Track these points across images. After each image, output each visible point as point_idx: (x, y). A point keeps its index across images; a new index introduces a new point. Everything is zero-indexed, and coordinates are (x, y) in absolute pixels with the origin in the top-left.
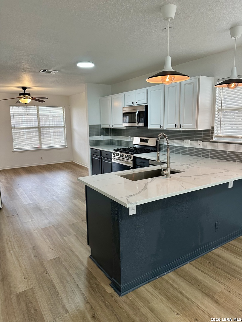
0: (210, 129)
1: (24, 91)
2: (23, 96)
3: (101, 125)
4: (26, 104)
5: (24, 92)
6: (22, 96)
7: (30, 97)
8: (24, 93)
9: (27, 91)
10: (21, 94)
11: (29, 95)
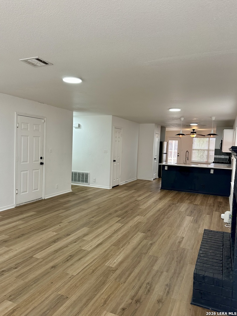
10: (191, 133)
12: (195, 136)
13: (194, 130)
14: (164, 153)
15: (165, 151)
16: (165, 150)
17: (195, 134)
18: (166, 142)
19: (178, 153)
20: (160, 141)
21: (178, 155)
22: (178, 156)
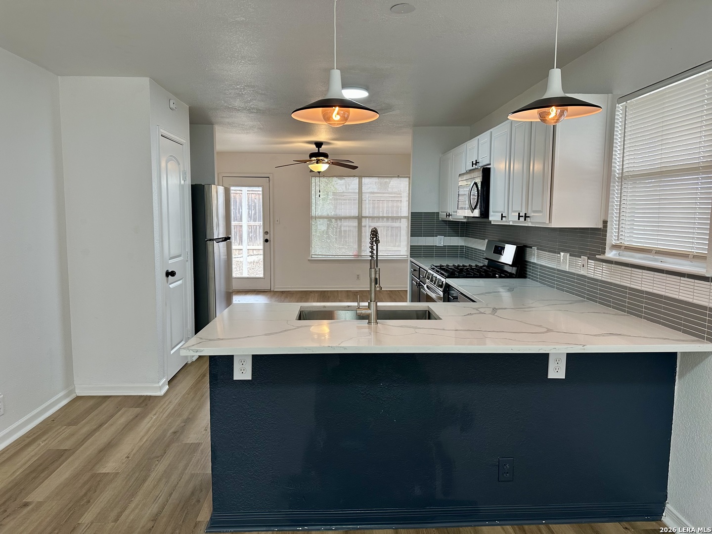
0: (600, 226)
1: (319, 150)
2: (315, 158)
3: (438, 213)
4: (319, 172)
5: (317, 152)
6: (313, 158)
9: (323, 149)
10: (312, 155)
11: (325, 155)
12: (323, 167)
13: (319, 144)
14: (219, 240)
15: (218, 231)
16: (218, 225)
17: (326, 160)
18: (221, 189)
19: (266, 233)
20: (189, 183)
21: (267, 237)
22: (266, 241)
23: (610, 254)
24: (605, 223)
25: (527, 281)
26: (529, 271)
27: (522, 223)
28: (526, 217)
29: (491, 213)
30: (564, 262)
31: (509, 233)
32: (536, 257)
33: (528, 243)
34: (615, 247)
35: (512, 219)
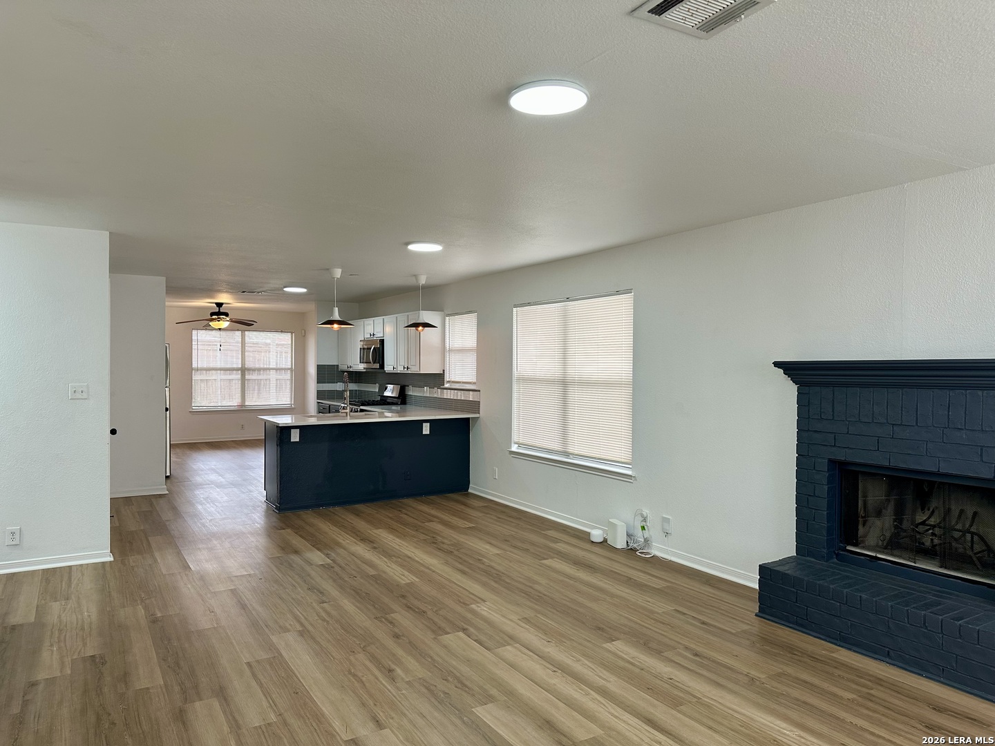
0: (442, 372)
1: (219, 309)
2: (216, 317)
3: (338, 365)
4: (220, 328)
6: (214, 317)
7: (228, 319)
8: (219, 312)
9: (224, 309)
10: (212, 314)
11: (226, 314)
12: (224, 324)
13: (219, 305)
23: (447, 385)
24: (444, 371)
25: (408, 407)
26: (408, 400)
27: (406, 371)
28: (408, 368)
29: (385, 366)
30: (426, 392)
31: (394, 378)
32: (412, 392)
33: (406, 384)
34: (449, 382)
35: (400, 369)
